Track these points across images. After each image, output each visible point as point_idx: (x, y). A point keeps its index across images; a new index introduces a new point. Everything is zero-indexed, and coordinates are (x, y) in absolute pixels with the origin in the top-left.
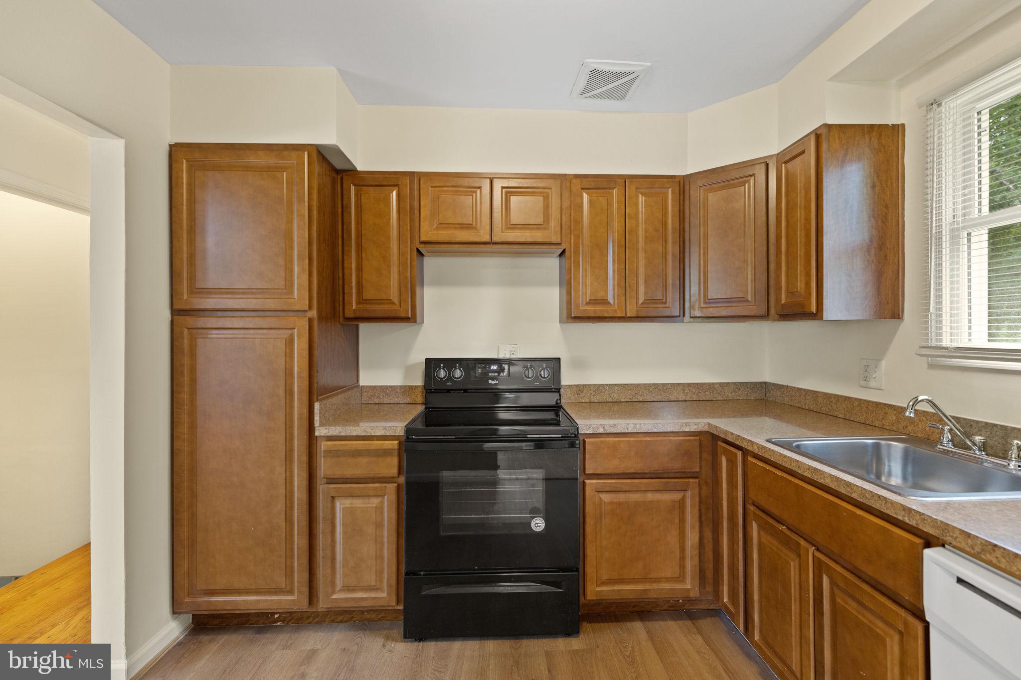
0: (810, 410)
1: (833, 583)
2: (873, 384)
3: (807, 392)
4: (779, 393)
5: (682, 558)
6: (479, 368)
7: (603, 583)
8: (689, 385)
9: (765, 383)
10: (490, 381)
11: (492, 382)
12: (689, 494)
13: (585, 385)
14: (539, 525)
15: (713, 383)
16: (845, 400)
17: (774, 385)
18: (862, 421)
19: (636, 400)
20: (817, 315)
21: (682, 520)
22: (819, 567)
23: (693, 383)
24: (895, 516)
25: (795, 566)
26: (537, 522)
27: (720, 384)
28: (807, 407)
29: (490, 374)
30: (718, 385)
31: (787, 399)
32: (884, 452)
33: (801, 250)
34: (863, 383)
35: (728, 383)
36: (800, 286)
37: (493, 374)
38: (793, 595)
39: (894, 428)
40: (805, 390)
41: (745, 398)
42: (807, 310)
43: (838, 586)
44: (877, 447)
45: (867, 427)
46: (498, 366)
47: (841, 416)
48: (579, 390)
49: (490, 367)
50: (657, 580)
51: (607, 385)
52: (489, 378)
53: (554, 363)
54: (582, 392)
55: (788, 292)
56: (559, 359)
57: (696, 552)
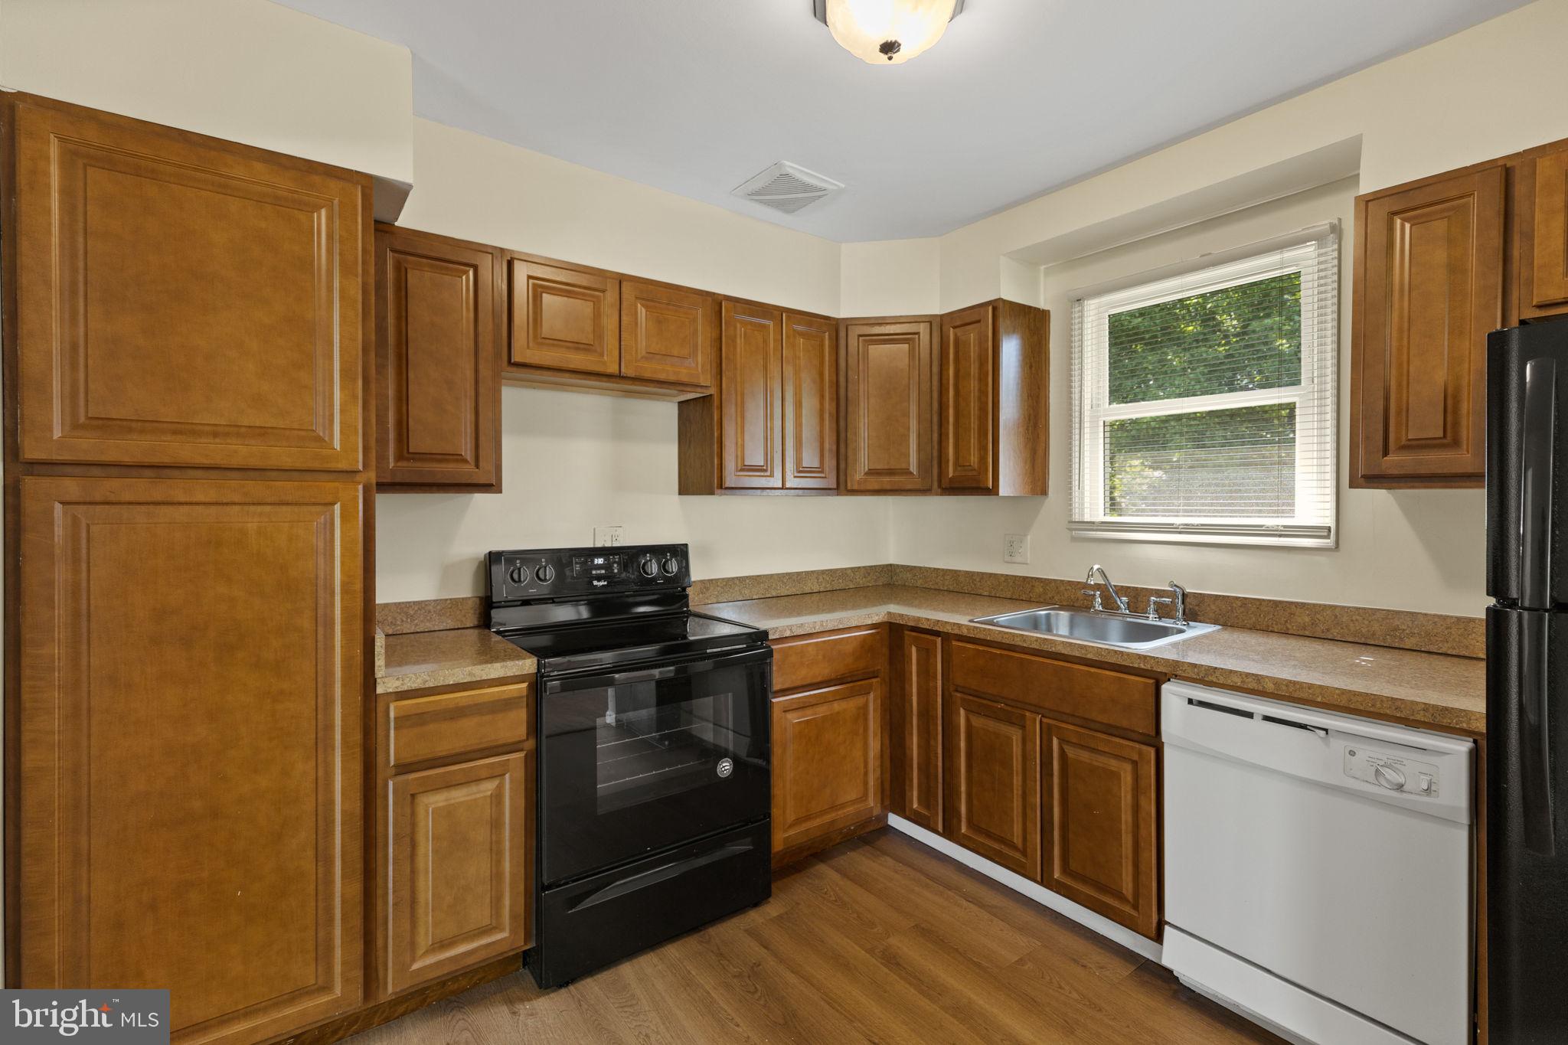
0: (949, 591)
1: (1062, 741)
2: (1018, 559)
3: (945, 572)
4: (909, 575)
5: (866, 774)
6: (576, 563)
7: (791, 826)
8: (823, 572)
9: (891, 565)
10: (595, 583)
11: (598, 584)
12: (872, 695)
13: (712, 580)
14: (726, 768)
15: (846, 569)
16: (990, 577)
17: (903, 566)
18: (1009, 596)
19: (770, 596)
20: (993, 491)
21: (866, 729)
22: (1047, 733)
23: (826, 570)
24: (1131, 665)
25: (1017, 740)
26: (724, 765)
27: (852, 568)
28: (945, 588)
29: (594, 572)
30: (850, 571)
31: (921, 581)
32: (1053, 620)
33: (974, 423)
34: (1008, 558)
35: (859, 567)
36: (974, 459)
37: (599, 572)
38: (1015, 768)
39: (1042, 600)
40: (943, 570)
41: (874, 584)
42: (982, 485)
43: (1068, 742)
44: (1048, 616)
45: (1030, 602)
46: (605, 560)
47: (985, 593)
48: (705, 588)
49: (593, 561)
50: (843, 806)
51: (737, 578)
52: (592, 577)
53: (680, 552)
54: (707, 589)
55: (957, 464)
56: (687, 544)
57: (878, 763)
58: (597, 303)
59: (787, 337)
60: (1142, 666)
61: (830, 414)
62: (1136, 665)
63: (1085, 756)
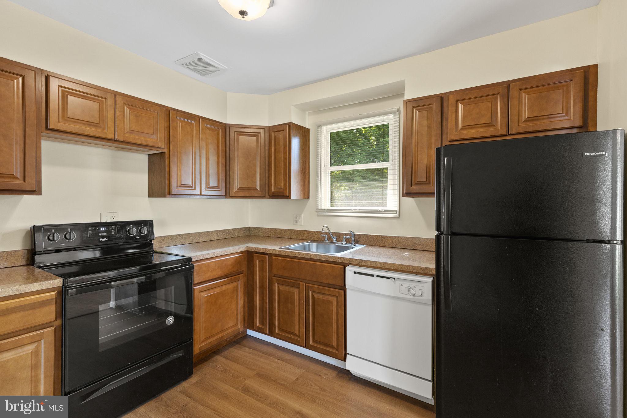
0: (273, 237)
1: (313, 291)
2: (299, 223)
3: (271, 229)
4: (257, 231)
5: (237, 315)
6: (89, 230)
7: (203, 342)
8: (220, 231)
9: (249, 227)
10: (101, 239)
11: (103, 240)
12: (240, 282)
13: (165, 236)
14: (171, 320)
15: (230, 229)
16: (288, 231)
17: (254, 228)
18: (295, 238)
19: (194, 242)
20: (289, 197)
21: (237, 296)
22: (307, 289)
23: (221, 230)
25: (297, 293)
26: (170, 319)
27: (233, 229)
28: (271, 236)
29: (100, 234)
30: (232, 230)
31: (262, 233)
32: (311, 246)
33: (282, 171)
34: (295, 223)
35: (236, 229)
36: (282, 185)
37: (103, 234)
38: (296, 305)
39: (307, 239)
40: (270, 229)
41: (242, 235)
42: (284, 195)
43: (315, 292)
44: (309, 245)
45: (303, 240)
46: (107, 228)
47: (287, 237)
48: (162, 240)
49: (99, 229)
50: (227, 329)
51: (178, 235)
52: (99, 237)
53: (149, 224)
54: (163, 240)
55: (275, 186)
56: (152, 220)
57: (242, 309)
58: (101, 104)
59: (202, 129)
60: (340, 261)
61: (222, 163)
62: (338, 261)
63: (321, 296)
